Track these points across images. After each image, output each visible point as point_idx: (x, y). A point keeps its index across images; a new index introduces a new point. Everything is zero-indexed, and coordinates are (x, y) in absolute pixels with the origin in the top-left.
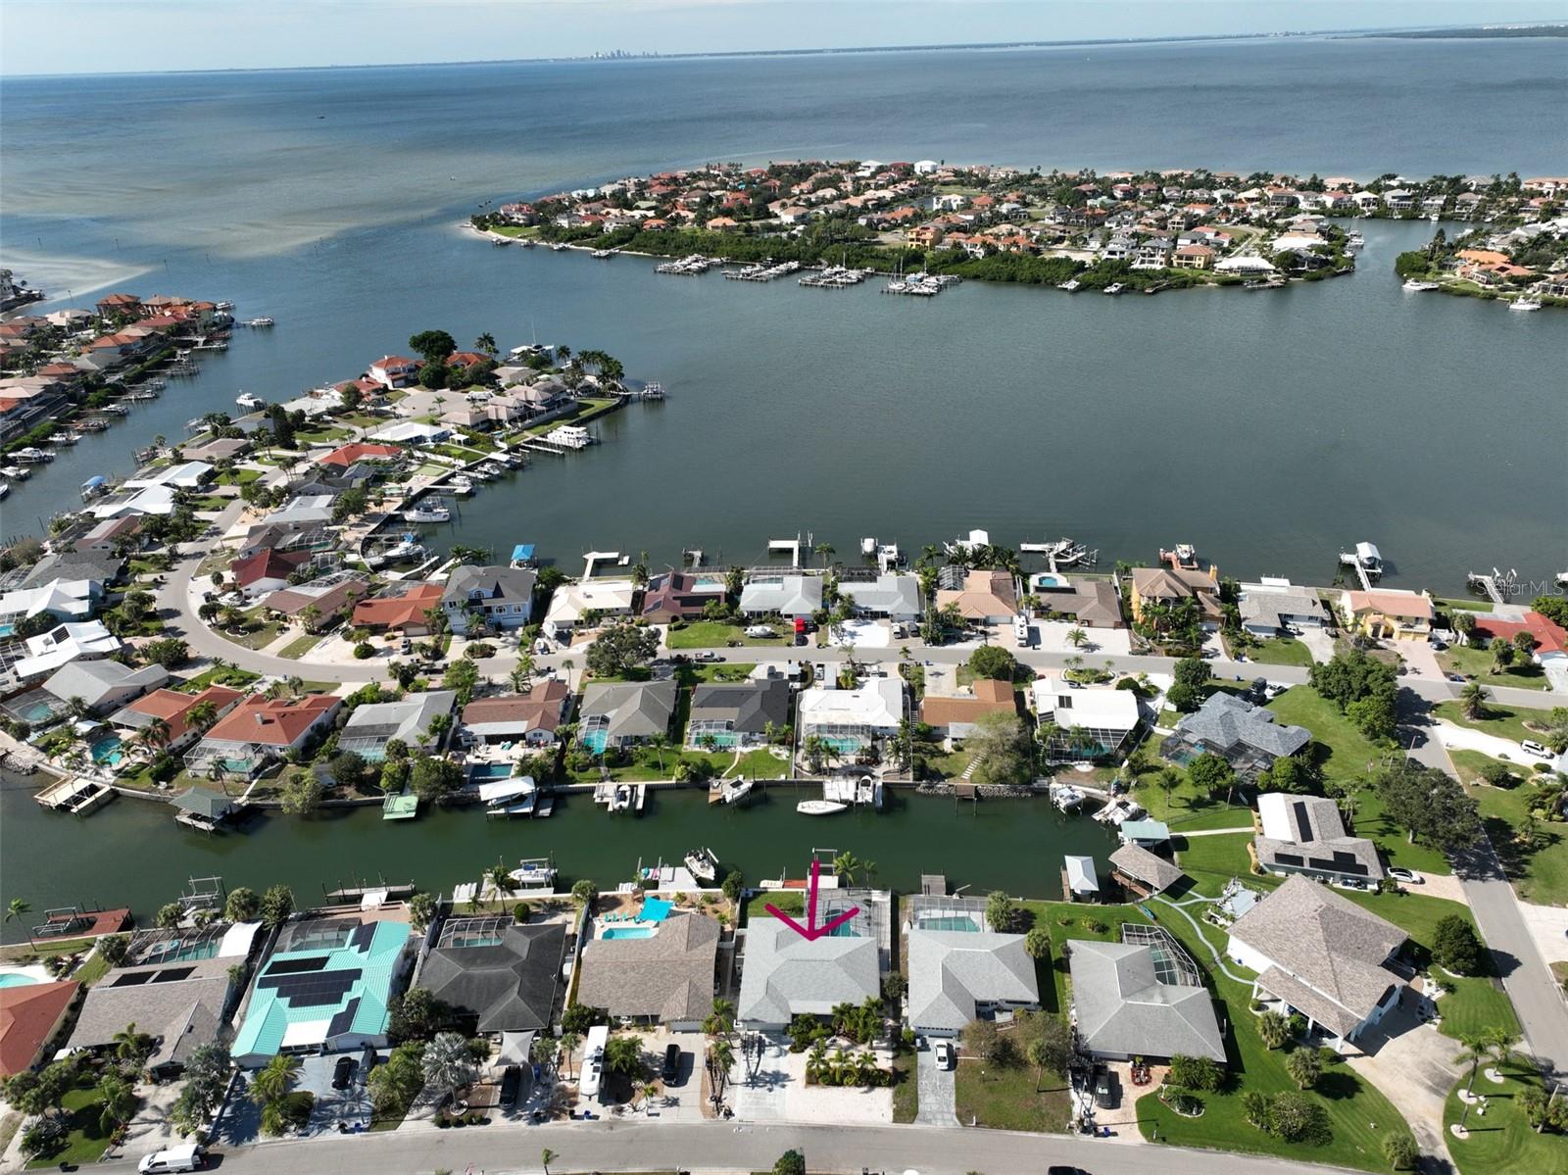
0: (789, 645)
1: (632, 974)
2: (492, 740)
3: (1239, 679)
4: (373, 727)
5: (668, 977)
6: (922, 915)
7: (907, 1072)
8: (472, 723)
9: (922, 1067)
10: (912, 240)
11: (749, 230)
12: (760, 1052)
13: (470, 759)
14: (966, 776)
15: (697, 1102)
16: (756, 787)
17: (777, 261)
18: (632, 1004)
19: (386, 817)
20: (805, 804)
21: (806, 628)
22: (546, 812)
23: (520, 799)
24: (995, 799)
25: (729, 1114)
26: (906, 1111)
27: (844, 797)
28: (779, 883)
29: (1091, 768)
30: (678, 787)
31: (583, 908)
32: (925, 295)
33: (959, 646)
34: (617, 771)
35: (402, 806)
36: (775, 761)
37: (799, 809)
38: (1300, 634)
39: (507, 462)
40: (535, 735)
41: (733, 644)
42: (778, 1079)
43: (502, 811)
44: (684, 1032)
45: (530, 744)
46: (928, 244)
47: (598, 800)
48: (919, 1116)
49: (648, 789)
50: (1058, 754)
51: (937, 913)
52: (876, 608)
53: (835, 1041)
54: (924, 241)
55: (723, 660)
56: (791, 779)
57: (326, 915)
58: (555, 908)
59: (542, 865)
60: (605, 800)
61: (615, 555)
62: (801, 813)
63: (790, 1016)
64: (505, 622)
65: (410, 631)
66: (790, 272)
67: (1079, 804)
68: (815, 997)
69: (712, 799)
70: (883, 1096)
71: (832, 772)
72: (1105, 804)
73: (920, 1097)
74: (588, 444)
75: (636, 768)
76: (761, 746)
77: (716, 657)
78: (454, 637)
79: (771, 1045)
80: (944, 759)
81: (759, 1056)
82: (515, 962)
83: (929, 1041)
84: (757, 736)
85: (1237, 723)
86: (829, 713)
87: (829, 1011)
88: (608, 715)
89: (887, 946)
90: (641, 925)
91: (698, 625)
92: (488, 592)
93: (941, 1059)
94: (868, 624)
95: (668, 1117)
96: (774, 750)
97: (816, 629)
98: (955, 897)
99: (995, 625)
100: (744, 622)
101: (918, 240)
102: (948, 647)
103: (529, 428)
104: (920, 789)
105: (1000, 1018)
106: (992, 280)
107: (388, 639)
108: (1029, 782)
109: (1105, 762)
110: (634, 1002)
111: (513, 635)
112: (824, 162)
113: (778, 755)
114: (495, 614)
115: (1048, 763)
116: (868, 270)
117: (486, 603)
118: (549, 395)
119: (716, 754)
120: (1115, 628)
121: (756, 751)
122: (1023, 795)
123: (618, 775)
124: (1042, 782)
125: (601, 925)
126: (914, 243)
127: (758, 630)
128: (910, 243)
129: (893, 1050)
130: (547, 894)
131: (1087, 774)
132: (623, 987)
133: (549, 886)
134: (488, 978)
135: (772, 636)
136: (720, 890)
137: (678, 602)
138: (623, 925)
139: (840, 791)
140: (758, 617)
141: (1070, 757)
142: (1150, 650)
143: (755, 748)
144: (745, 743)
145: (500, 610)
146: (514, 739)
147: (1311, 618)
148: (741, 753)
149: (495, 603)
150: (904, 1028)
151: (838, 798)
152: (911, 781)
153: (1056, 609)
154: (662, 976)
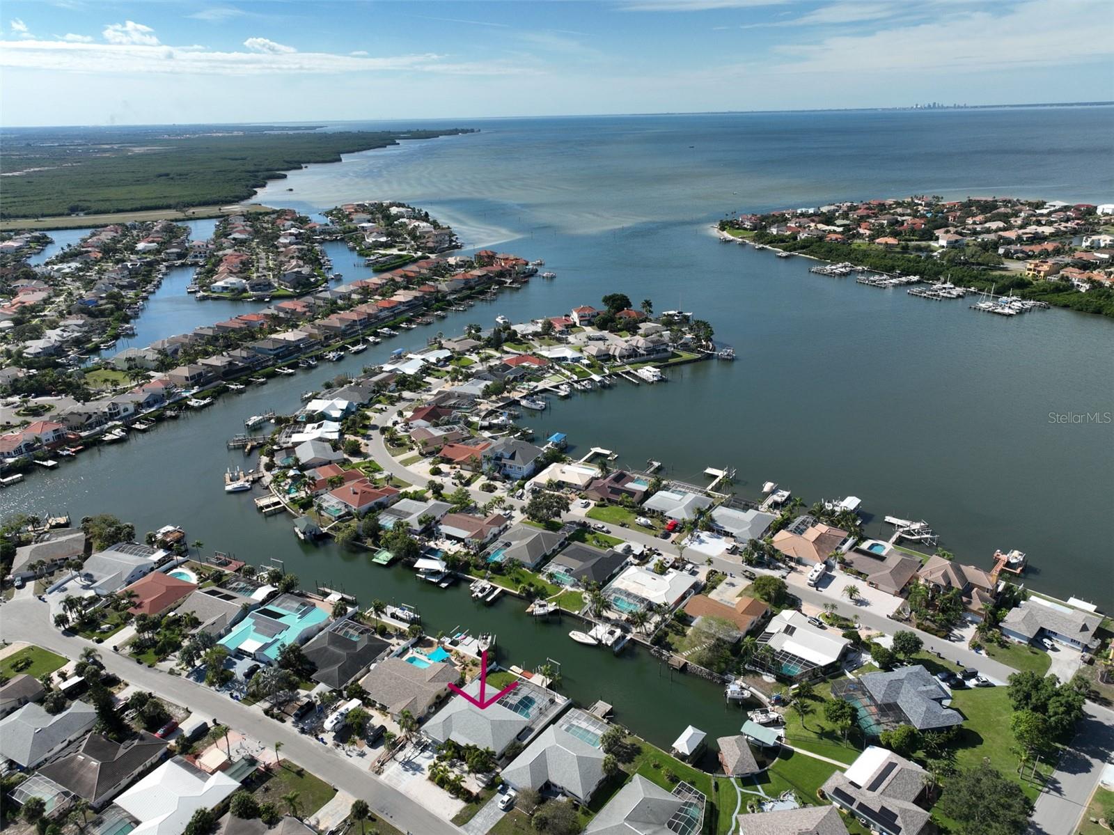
0: (656, 536)
1: (393, 681)
2: (449, 537)
3: (958, 664)
4: (401, 511)
5: (407, 690)
7: (482, 799)
8: (445, 524)
9: (491, 801)
10: (1030, 270)
11: (905, 249)
12: (422, 751)
13: (432, 544)
14: (686, 654)
15: (373, 761)
16: (555, 612)
17: (906, 273)
18: (383, 697)
19: (374, 560)
20: (575, 632)
21: (675, 528)
22: (444, 585)
23: (438, 573)
24: (693, 676)
25: (380, 774)
26: (461, 820)
27: (599, 637)
28: (521, 671)
29: (774, 680)
30: (519, 597)
31: (412, 640)
32: (1004, 315)
33: (764, 570)
34: (493, 576)
35: (384, 557)
36: (580, 601)
37: (570, 634)
38: (1054, 649)
39: (599, 382)
40: (470, 541)
42: (417, 768)
43: (423, 577)
44: (398, 722)
45: (464, 546)
46: (1042, 274)
47: (472, 588)
48: (466, 825)
49: (502, 591)
50: (758, 664)
51: (585, 725)
52: (728, 529)
53: (462, 763)
54: (1039, 272)
55: (608, 532)
56: (581, 616)
57: (308, 597)
58: (401, 635)
59: (410, 610)
60: (476, 589)
61: (607, 452)
62: (569, 637)
63: (446, 739)
64: (513, 476)
65: (464, 466)
66: (909, 283)
69: (527, 610)
70: (460, 805)
71: (605, 619)
73: (476, 816)
75: (504, 578)
76: (580, 590)
77: (604, 529)
78: (483, 476)
79: (429, 750)
80: (681, 639)
81: (419, 753)
82: (352, 651)
84: (582, 583)
87: (463, 744)
88: (513, 543)
90: (428, 660)
91: (614, 507)
92: (507, 455)
93: (502, 802)
94: (717, 538)
95: (355, 761)
96: (584, 595)
97: (681, 532)
98: (605, 720)
99: (805, 565)
100: (642, 513)
101: (1035, 270)
102: (757, 569)
103: (629, 364)
104: (649, 650)
105: (560, 798)
107: (451, 468)
108: (723, 673)
109: (784, 680)
110: (385, 696)
111: (511, 484)
112: (1015, 200)
113: (584, 598)
114: (508, 468)
115: (747, 666)
116: (972, 289)
117: (503, 461)
118: (651, 345)
119: (553, 586)
120: (895, 595)
121: (575, 592)
122: (713, 680)
123: (492, 578)
124: (731, 677)
125: (412, 653)
126: (1031, 273)
127: (643, 520)
128: (1027, 272)
129: (486, 784)
130: (405, 627)
131: (767, 683)
132: (385, 685)
133: (408, 623)
135: (650, 527)
137: (609, 490)
138: (422, 657)
139: (601, 632)
140: (652, 513)
141: (763, 667)
142: (907, 620)
143: (576, 590)
144: (572, 585)
145: (511, 467)
146: (459, 540)
147: (1073, 641)
148: (567, 590)
149: (509, 462)
150: (501, 775)
151: (595, 636)
152: (648, 644)
153: (855, 567)
154: (405, 689)
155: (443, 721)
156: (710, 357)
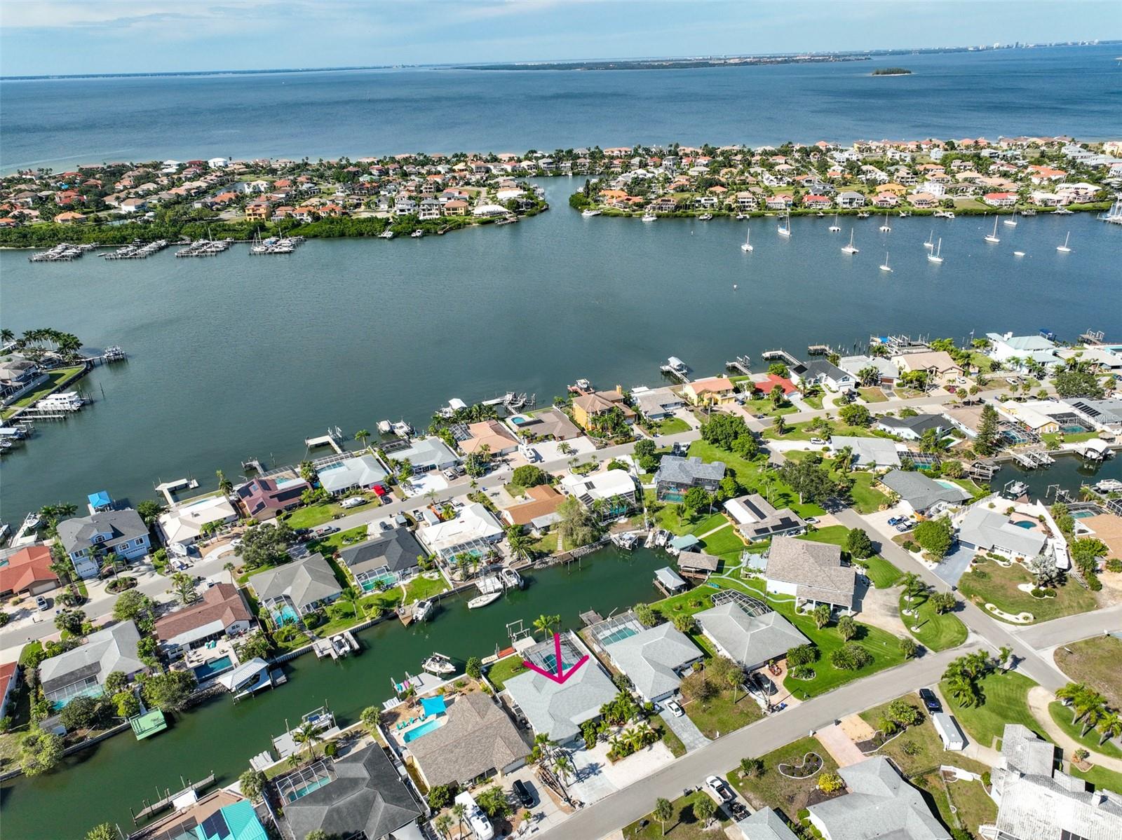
0: (380, 505)
1: (457, 750)
2: (195, 645)
3: (663, 447)
4: (72, 673)
5: (483, 741)
6: (600, 637)
7: (662, 727)
8: (170, 637)
9: (667, 720)
10: (250, 215)
11: (98, 221)
12: (571, 759)
13: (187, 665)
14: (560, 548)
15: (556, 808)
17: (145, 241)
18: (470, 770)
19: (139, 738)
20: (473, 601)
21: (384, 491)
22: (281, 680)
23: (256, 678)
24: (584, 557)
25: (582, 804)
26: (679, 748)
27: (496, 588)
28: (495, 657)
29: (626, 520)
30: (378, 622)
31: (374, 728)
33: (494, 473)
34: (319, 630)
35: (150, 722)
36: (431, 582)
37: (470, 605)
38: (675, 414)
39: (15, 434)
40: (233, 628)
41: (337, 517)
42: (594, 769)
43: (246, 692)
44: (512, 771)
45: (232, 636)
46: (263, 216)
47: (319, 655)
48: (687, 747)
49: (355, 633)
50: (605, 518)
51: (607, 633)
52: (426, 464)
53: (608, 730)
54: (260, 215)
55: (338, 529)
56: (453, 589)
57: (151, 832)
60: (326, 653)
61: (184, 481)
62: (472, 609)
63: (578, 727)
65: (36, 590)
66: (161, 249)
67: (635, 542)
68: (584, 709)
69: (406, 622)
70: (659, 746)
71: (475, 576)
72: (647, 537)
73: (679, 737)
74: (83, 405)
75: (332, 622)
76: (415, 576)
77: (333, 529)
78: (87, 582)
79: (573, 752)
80: (540, 543)
81: (572, 761)
82: (364, 783)
83: (660, 704)
84: (409, 570)
85: (688, 469)
86: (450, 538)
87: (598, 713)
88: (288, 592)
89: (597, 661)
90: (426, 721)
91: (300, 512)
92: (108, 533)
93: (677, 710)
94: (424, 476)
95: (545, 827)
96: (426, 575)
97: (392, 490)
98: (609, 619)
99: (507, 454)
100: (335, 499)
101: (255, 214)
102: (488, 476)
103: (14, 403)
104: (536, 567)
105: (687, 673)
106: (328, 237)
107: (16, 603)
108: (599, 539)
109: (632, 513)
110: (471, 767)
111: (143, 564)
112: (128, 164)
113: (432, 577)
115: (601, 524)
116: (228, 240)
117: (109, 545)
119: (387, 592)
120: (578, 437)
121: (414, 580)
122: (598, 548)
123: (322, 632)
124: (605, 537)
126: (252, 217)
127: (350, 501)
128: (248, 218)
129: (645, 719)
130: (337, 731)
131: (626, 523)
132: (456, 761)
133: (333, 726)
134: (352, 803)
135: (364, 503)
136: (466, 674)
138: (414, 726)
139: (489, 586)
140: (344, 493)
141: (611, 516)
142: (607, 444)
143: (412, 579)
144: (404, 576)
146: (216, 637)
147: (676, 404)
148: (405, 585)
149: (120, 542)
150: (642, 704)
151: (492, 590)
152: (530, 563)
154: (479, 741)
155: (553, 722)
156: (91, 366)
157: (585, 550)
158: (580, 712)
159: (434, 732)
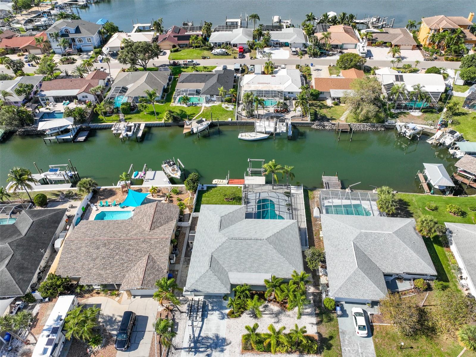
0: (235, 58)
1: (104, 249)
2: (58, 100)
5: (131, 252)
6: (326, 203)
7: (331, 338)
8: (47, 90)
9: (343, 333)
12: (204, 316)
13: (43, 110)
14: (343, 118)
16: (212, 125)
18: (100, 274)
20: (243, 134)
21: (243, 52)
22: (82, 139)
23: (66, 131)
24: (363, 132)
27: (268, 130)
28: (225, 181)
29: (421, 114)
30: (166, 125)
31: (86, 196)
33: (328, 58)
34: (129, 116)
36: (225, 111)
37: (239, 137)
40: (83, 97)
41: (204, 58)
43: (55, 137)
44: (143, 296)
45: (80, 102)
47: (115, 132)
49: (147, 126)
50: (399, 107)
51: (337, 202)
52: (282, 41)
53: (266, 306)
55: (198, 64)
56: (235, 120)
58: (69, 196)
59: (63, 169)
60: (119, 132)
62: (240, 139)
63: (229, 287)
64: (83, 48)
67: (418, 134)
68: (250, 270)
69: (185, 131)
71: (260, 117)
72: (434, 134)
75: (141, 114)
76: (217, 103)
77: (194, 63)
78: (56, 55)
79: (213, 310)
80: (328, 110)
81: (203, 321)
82: (15, 238)
83: (346, 307)
84: (215, 98)
86: (258, 85)
87: (262, 283)
88: (128, 86)
89: (304, 225)
90: (125, 209)
91: (187, 50)
92: (72, 30)
93: (361, 328)
94: (277, 49)
96: (224, 105)
97: (250, 51)
98: (348, 190)
100: (211, 49)
102: (322, 58)
104: (314, 126)
105: (402, 286)
107: (19, 56)
108: (383, 122)
109: (429, 110)
110: (102, 272)
111: (87, 54)
113: (227, 107)
114: (77, 43)
115: (393, 111)
117: (71, 36)
119: (190, 107)
120: (412, 49)
121: (214, 106)
122: (379, 129)
123: (130, 119)
124: (391, 121)
125: (95, 210)
127: (217, 51)
129: (317, 315)
130: (66, 188)
131: (419, 117)
132: (94, 260)
133: (68, 182)
135: (225, 54)
136: (184, 185)
137: (176, 39)
138: (113, 209)
139: (265, 127)
140: (219, 45)
141: (406, 108)
142: (436, 59)
144: (208, 101)
145: (80, 41)
146: (71, 99)
148: (205, 107)
149: (77, 36)
150: (324, 296)
151: (264, 131)
152: (309, 121)
153: (379, 40)
154: (127, 251)
155: (208, 268)
157: (366, 127)
158: (244, 271)
159: (116, 222)
